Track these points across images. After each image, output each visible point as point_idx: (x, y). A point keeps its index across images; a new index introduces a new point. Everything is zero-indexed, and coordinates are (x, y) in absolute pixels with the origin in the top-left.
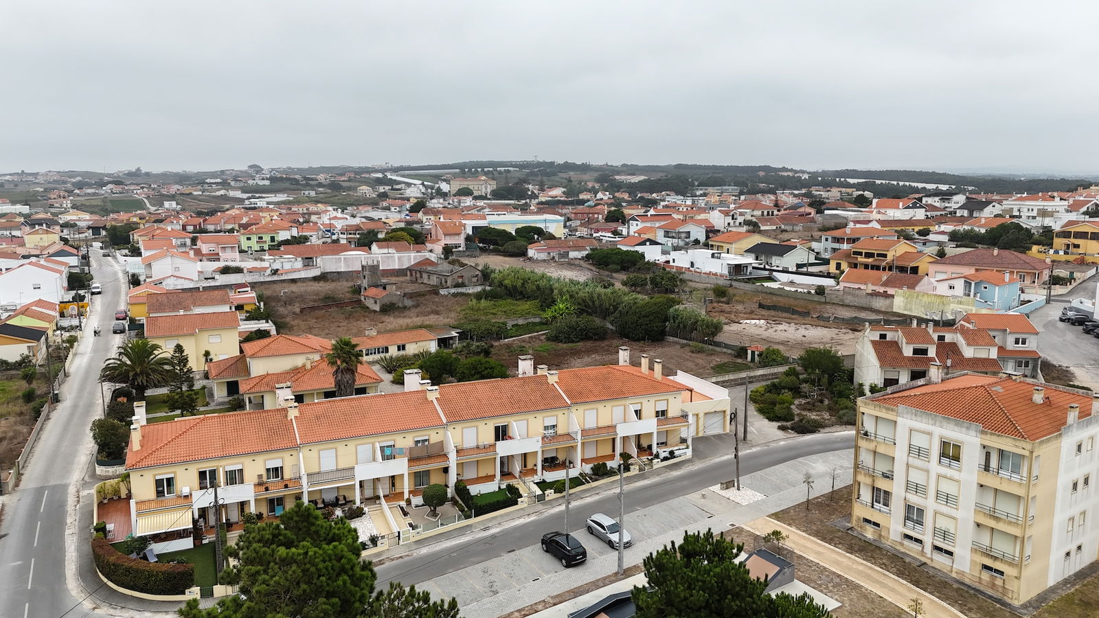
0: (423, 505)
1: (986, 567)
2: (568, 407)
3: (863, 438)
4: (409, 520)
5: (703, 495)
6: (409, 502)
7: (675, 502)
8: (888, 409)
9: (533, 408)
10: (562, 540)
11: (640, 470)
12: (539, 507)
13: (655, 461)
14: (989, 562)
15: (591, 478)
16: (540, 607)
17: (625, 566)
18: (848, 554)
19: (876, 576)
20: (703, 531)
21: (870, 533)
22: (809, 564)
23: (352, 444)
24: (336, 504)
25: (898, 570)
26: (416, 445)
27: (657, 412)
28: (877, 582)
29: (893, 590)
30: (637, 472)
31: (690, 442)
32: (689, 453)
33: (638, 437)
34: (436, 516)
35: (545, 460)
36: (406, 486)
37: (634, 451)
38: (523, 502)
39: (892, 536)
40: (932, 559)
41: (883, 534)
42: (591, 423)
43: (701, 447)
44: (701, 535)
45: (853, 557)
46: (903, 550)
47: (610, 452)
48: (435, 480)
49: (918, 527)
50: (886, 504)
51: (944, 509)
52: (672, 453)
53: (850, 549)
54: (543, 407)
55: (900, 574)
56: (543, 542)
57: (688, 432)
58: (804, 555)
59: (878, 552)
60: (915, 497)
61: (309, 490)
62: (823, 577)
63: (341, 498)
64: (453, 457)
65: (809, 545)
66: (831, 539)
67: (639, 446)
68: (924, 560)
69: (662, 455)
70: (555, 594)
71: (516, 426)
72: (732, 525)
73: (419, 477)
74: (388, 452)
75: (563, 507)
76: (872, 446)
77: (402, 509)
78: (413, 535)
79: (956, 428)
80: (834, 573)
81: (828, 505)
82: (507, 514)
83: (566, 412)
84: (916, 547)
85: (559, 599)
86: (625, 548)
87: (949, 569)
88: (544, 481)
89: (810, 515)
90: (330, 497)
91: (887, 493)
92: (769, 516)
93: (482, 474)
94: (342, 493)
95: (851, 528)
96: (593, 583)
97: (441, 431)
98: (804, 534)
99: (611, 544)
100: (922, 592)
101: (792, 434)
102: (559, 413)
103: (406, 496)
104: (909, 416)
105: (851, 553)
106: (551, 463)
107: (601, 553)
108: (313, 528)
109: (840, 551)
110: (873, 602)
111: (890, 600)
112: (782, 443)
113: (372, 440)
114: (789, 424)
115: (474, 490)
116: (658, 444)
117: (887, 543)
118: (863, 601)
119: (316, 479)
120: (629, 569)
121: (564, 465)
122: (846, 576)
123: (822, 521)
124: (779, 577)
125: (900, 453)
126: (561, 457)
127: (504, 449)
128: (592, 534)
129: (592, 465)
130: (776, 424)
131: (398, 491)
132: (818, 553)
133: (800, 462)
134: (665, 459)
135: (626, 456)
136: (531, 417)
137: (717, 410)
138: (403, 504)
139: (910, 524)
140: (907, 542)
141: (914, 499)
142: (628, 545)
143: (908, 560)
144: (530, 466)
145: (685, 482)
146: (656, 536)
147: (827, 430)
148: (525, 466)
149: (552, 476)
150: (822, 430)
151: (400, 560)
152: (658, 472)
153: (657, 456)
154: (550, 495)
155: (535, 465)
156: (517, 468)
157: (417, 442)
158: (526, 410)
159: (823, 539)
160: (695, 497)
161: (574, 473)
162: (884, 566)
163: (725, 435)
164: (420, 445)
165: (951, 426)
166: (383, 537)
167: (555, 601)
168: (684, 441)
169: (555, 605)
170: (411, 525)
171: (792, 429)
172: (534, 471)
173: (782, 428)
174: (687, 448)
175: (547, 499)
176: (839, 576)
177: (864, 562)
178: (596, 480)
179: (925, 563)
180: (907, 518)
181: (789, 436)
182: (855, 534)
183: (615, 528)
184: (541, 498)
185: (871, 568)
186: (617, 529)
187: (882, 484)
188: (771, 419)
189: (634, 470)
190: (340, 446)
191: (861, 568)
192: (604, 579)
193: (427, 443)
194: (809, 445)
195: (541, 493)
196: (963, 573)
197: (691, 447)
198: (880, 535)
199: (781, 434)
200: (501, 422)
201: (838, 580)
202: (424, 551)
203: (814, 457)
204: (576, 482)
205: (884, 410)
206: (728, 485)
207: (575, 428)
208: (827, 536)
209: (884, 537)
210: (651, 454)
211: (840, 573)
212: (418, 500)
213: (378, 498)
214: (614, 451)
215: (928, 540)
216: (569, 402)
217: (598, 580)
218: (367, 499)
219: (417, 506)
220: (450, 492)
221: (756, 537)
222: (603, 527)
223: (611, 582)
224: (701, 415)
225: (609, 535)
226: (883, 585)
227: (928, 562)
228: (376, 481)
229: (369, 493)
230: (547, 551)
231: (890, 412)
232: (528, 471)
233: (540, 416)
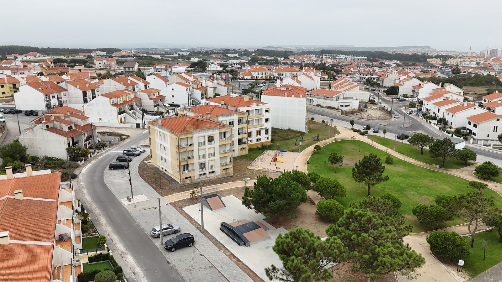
1: (224, 169)
3: (181, 148)
14: (224, 167)
21: (188, 182)
39: (196, 178)
40: (209, 177)
41: (193, 179)
49: (204, 169)
51: (211, 159)
60: (202, 160)
68: (207, 179)
79: (212, 131)
84: (204, 176)
87: (214, 177)
89: (166, 189)
99: (176, 232)
104: (197, 133)
117: (195, 181)
123: (173, 188)
125: (195, 147)
139: (201, 170)
140: (201, 177)
141: (202, 161)
165: (211, 130)
180: (200, 168)
196: (218, 175)
198: (192, 180)
205: (188, 134)
215: (207, 172)
231: (191, 134)
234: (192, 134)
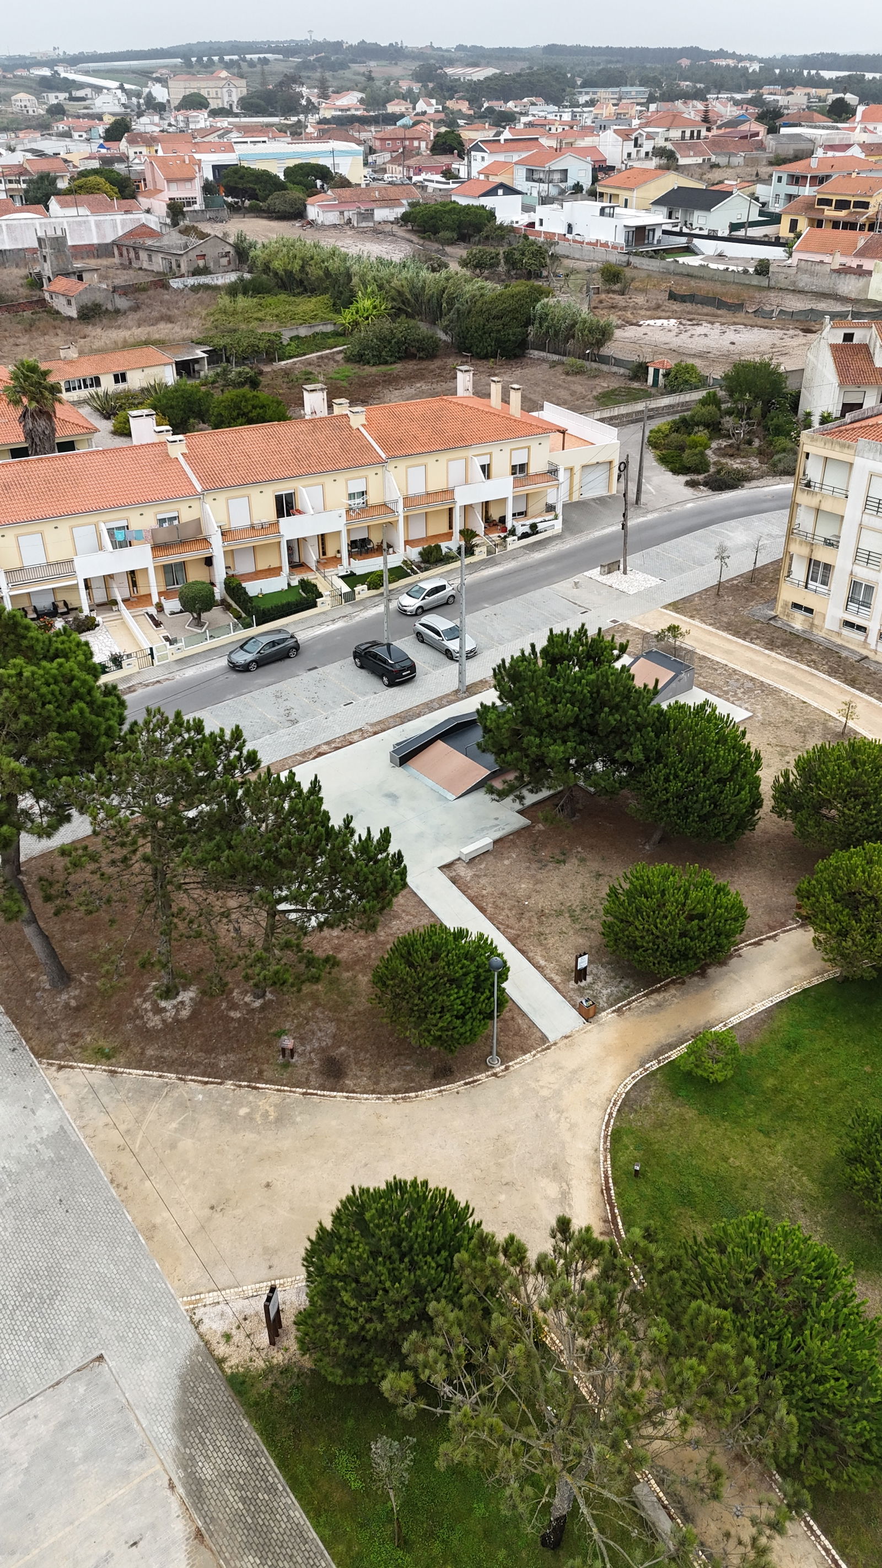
0: (181, 612)
2: (383, 463)
3: (803, 491)
4: (163, 632)
5: (576, 584)
6: (160, 608)
7: (536, 595)
8: (843, 446)
9: (329, 467)
10: (381, 651)
11: (489, 553)
12: (347, 609)
13: (509, 539)
15: (419, 567)
16: (356, 737)
17: (469, 680)
18: (767, 652)
19: (799, 676)
20: (574, 628)
21: (798, 622)
22: (714, 666)
23: (64, 525)
24: (54, 612)
25: (830, 667)
26: (161, 525)
27: (514, 467)
28: (801, 683)
29: (820, 693)
30: (484, 556)
31: (559, 510)
32: (558, 525)
33: (486, 504)
34: (202, 626)
35: (353, 544)
36: (153, 585)
37: (479, 525)
38: (324, 604)
39: (828, 625)
40: (876, 652)
41: (816, 622)
42: (417, 488)
43: (575, 516)
44: (572, 633)
45: (773, 654)
46: (839, 642)
47: (445, 529)
48: (195, 575)
49: (863, 610)
50: (824, 583)
52: (533, 527)
53: (771, 645)
54: (344, 465)
55: (832, 672)
56: (356, 655)
57: (557, 495)
58: (709, 656)
59: (807, 646)
60: (865, 570)
61: (13, 593)
62: (731, 682)
63: (61, 604)
64: (217, 543)
65: (715, 641)
66: (747, 633)
67: (487, 519)
68: (865, 652)
69: (520, 530)
70: (375, 720)
71: (307, 494)
72: (614, 621)
73: (172, 573)
74: (120, 536)
75: (381, 609)
76: (814, 501)
77: (151, 617)
78: (170, 653)
80: (747, 676)
81: (746, 589)
82: (302, 621)
83: (380, 471)
84: (857, 636)
85: (381, 727)
86: (468, 658)
88: (352, 574)
89: (721, 603)
90: (44, 603)
91: (828, 567)
92: (665, 607)
93: (262, 566)
94: (61, 597)
95: (774, 618)
96: (426, 704)
97: (195, 504)
98: (710, 628)
99: (448, 654)
100: (858, 693)
101: (704, 491)
102: (370, 473)
103: (155, 599)
104: (871, 456)
105: (772, 650)
106: (360, 547)
107: (436, 667)
108: (25, 643)
109: (757, 648)
110: (793, 709)
111: (815, 705)
112: (690, 505)
113: (93, 519)
114: (700, 477)
115: (253, 588)
116: (514, 515)
117: (819, 634)
118: (781, 708)
119: (19, 577)
120: (474, 685)
121: (382, 549)
122: (761, 679)
123: (736, 610)
124: (673, 685)
125: (852, 510)
126: (376, 539)
127: (291, 528)
128: (422, 642)
129: (420, 549)
130: (683, 478)
131: (142, 591)
132: (728, 652)
133: (713, 532)
134: (525, 535)
135: (468, 534)
136: (327, 480)
137: (600, 460)
138: (153, 610)
139: (853, 606)
140: (847, 632)
141: (863, 573)
142: (472, 655)
143: (844, 654)
144: (331, 553)
145: (552, 568)
146: (509, 641)
147: (754, 483)
148: (324, 554)
149: (362, 566)
150: (747, 485)
151: (158, 685)
152: (514, 555)
153: (513, 532)
154: (362, 591)
155: (339, 552)
156: (312, 556)
157: (162, 521)
158: (320, 469)
159: (736, 633)
160: (564, 586)
161: (394, 560)
162: (813, 664)
163: (610, 497)
164: (166, 525)
166: (129, 656)
167: (375, 729)
168: (550, 508)
169: (375, 733)
170: (167, 639)
171: (706, 484)
172: (337, 560)
173: (692, 484)
174: (556, 518)
175: (358, 598)
176: (752, 679)
177: (787, 660)
178: (427, 569)
179: (867, 657)
180: (851, 599)
181: (700, 494)
182: (779, 624)
183: (454, 633)
184: (349, 597)
185: (795, 667)
186: (456, 634)
187: (823, 555)
188: (676, 472)
189: (480, 554)
190: (47, 528)
191: (782, 667)
192: (441, 698)
193: (176, 522)
194: (727, 506)
195: (348, 589)
197: (560, 518)
198: (812, 625)
199: (689, 492)
200: (284, 488)
201: (750, 685)
202: (190, 672)
203: (733, 523)
204: (398, 573)
205: (837, 448)
206: (611, 568)
207: (394, 494)
208: (741, 629)
209: (817, 626)
210: (504, 530)
211: (754, 675)
212: (173, 605)
213: (115, 602)
214: (451, 527)
215: (875, 626)
216: (383, 456)
217: (432, 701)
218: (99, 605)
219: (173, 613)
220: (219, 592)
221: (645, 636)
222: (438, 633)
223: (450, 703)
224: (577, 470)
225: (445, 642)
226: (809, 688)
227: (871, 655)
228: (107, 579)
229: (100, 596)
230: (361, 667)
231: (846, 450)
232: (327, 560)
233: (341, 477)
234: (852, 452)
